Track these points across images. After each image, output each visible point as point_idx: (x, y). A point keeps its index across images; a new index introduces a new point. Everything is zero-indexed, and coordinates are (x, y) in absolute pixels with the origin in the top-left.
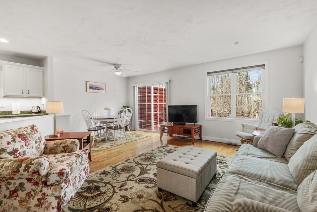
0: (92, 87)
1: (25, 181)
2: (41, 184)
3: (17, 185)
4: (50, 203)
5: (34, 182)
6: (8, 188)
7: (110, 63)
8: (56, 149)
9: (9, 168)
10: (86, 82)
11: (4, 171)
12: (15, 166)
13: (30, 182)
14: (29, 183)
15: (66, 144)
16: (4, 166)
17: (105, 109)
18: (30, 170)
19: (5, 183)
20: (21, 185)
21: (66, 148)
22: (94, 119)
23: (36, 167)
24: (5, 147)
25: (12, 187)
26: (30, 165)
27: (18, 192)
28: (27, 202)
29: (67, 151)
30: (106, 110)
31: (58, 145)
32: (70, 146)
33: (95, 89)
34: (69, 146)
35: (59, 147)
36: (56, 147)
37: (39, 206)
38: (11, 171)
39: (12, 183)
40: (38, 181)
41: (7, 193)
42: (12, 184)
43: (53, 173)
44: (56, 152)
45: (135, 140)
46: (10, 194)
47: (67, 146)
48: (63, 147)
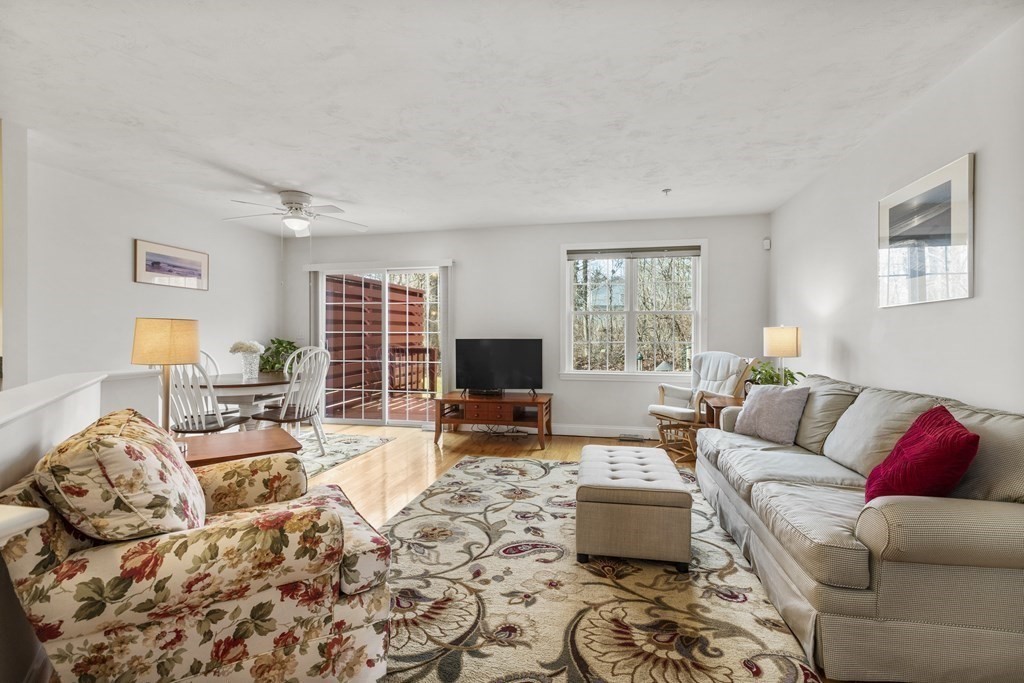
0: (158, 263)
1: (273, 595)
2: (330, 595)
3: (245, 614)
4: (361, 649)
5: (307, 592)
6: (208, 635)
7: (276, 184)
8: (241, 494)
9: (245, 555)
10: (135, 241)
11: (227, 569)
12: (263, 546)
13: (292, 597)
14: (287, 599)
15: (273, 472)
16: (221, 552)
17: (236, 349)
18: (322, 549)
19: (199, 617)
20: (261, 612)
21: (276, 485)
22: (214, 387)
23: (336, 537)
24: (163, 492)
25: (223, 629)
26: (317, 534)
27: (246, 641)
28: (283, 665)
29: (281, 496)
30: (239, 355)
31: (247, 477)
32: (288, 478)
33: (170, 271)
34: (285, 477)
35: (251, 484)
36: (240, 484)
37: (326, 668)
38: (250, 565)
39: (226, 613)
40: (320, 587)
41: (205, 653)
42: (227, 616)
43: (364, 553)
44: (239, 503)
45: (356, 453)
46: (217, 655)
47: (278, 477)
48: (266, 483)
